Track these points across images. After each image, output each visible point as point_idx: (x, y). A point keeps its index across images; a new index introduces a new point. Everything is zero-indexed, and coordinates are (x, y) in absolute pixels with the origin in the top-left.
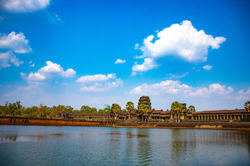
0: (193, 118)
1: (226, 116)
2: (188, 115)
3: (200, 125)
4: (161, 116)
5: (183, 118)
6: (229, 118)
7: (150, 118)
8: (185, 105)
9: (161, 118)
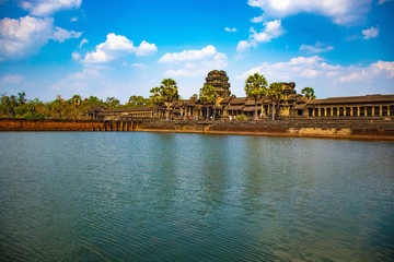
0: (306, 114)
1: (377, 108)
2: (297, 107)
3: (299, 128)
4: (246, 109)
5: (286, 112)
6: (385, 114)
7: (225, 113)
8: (293, 85)
9: (246, 113)
